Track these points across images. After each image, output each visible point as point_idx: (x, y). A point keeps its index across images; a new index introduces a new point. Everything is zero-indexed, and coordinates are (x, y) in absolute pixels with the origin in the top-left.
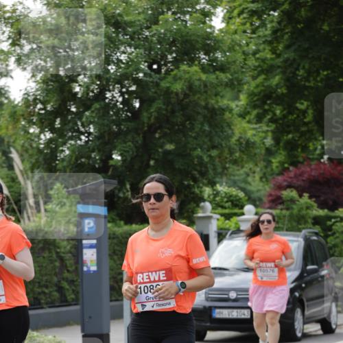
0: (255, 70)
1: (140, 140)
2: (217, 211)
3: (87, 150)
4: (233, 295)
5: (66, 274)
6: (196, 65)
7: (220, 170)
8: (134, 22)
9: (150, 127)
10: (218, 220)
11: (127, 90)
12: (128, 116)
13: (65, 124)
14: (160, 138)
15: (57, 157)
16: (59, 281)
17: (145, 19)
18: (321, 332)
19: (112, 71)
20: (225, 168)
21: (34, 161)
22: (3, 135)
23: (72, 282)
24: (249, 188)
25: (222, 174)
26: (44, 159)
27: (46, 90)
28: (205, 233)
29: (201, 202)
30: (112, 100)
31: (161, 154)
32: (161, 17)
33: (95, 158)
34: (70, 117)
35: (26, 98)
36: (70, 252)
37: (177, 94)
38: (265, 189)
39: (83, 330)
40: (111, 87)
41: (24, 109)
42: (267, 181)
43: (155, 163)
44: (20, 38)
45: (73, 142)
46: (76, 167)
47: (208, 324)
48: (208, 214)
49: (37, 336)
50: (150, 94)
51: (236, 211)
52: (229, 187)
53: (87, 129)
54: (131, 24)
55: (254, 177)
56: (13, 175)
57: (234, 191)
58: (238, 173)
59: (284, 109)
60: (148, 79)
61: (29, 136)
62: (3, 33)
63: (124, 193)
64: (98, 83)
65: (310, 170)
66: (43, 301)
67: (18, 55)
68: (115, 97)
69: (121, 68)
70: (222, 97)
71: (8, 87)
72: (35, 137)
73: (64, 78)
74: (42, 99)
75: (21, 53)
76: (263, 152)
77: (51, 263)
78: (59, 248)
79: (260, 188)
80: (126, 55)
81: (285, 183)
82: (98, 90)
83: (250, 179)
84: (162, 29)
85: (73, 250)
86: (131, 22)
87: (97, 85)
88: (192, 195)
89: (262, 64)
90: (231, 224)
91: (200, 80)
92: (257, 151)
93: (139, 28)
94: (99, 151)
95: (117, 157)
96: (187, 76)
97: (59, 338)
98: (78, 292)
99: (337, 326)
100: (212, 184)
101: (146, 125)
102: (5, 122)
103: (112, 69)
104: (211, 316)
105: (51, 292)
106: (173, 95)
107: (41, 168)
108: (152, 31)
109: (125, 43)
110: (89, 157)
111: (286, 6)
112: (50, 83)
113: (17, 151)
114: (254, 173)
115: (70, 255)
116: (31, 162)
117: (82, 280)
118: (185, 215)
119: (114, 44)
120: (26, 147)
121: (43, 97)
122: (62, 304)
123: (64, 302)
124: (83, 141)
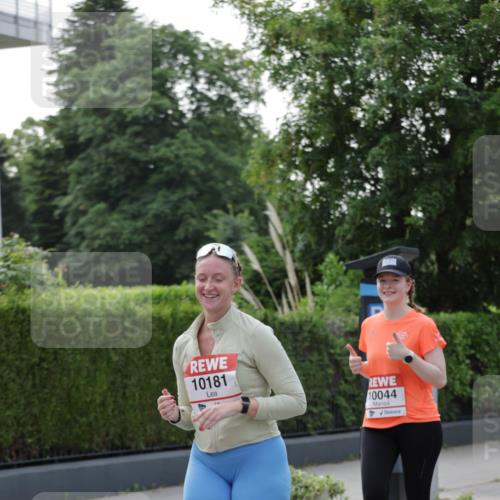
1: (451, 187)
5: (344, 386)
8: (444, 15)
11: (433, 114)
12: (434, 153)
13: (343, 167)
15: (329, 214)
16: (333, 397)
17: (459, 10)
19: (411, 88)
21: (296, 221)
22: (252, 184)
23: (351, 398)
26: (312, 219)
27: (315, 118)
30: (410, 130)
32: (482, 7)
33: (384, 215)
34: (348, 157)
35: (285, 131)
40: (409, 112)
41: (282, 146)
43: (472, 222)
44: (277, 43)
45: (353, 194)
46: (357, 229)
49: (303, 476)
50: (467, 120)
53: (374, 173)
54: (438, 18)
56: (268, 243)
60: (463, 98)
61: (289, 185)
62: (253, 37)
63: (427, 267)
64: (391, 105)
66: (309, 426)
67: (274, 68)
68: (414, 126)
69: (423, 82)
71: (259, 116)
72: (298, 186)
73: (340, 100)
74: (308, 130)
75: (279, 65)
77: (322, 370)
78: (333, 347)
80: (431, 64)
82: (390, 116)
84: (484, 24)
86: (439, 15)
87: (388, 108)
93: (450, 23)
94: (392, 204)
95: (417, 213)
97: (334, 479)
102: (256, 165)
103: (411, 84)
105: (321, 412)
107: (307, 229)
108: (470, 28)
109: (430, 46)
110: (378, 216)
112: (320, 107)
113: (274, 206)
116: (292, 223)
119: (413, 48)
120: (285, 202)
121: (310, 128)
122: (338, 429)
123: (340, 426)
124: (368, 191)
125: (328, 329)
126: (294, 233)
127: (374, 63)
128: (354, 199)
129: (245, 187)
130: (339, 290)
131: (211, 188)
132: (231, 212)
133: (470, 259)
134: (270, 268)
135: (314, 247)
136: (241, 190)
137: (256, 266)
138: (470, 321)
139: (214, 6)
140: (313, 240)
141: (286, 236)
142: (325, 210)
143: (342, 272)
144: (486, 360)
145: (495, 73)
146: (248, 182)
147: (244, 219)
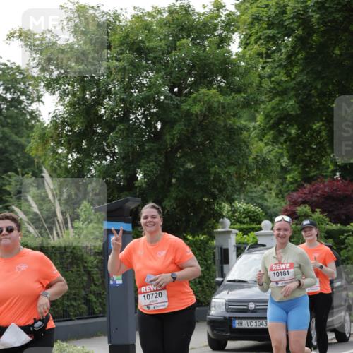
0: (270, 92)
1: (162, 158)
2: (235, 226)
3: (113, 169)
4: (252, 306)
5: (93, 288)
6: (214, 88)
7: (238, 187)
8: (156, 48)
9: (172, 147)
10: (237, 234)
11: (150, 112)
12: (151, 136)
13: (92, 145)
14: (180, 157)
15: (84, 175)
16: (87, 295)
17: (166, 45)
18: (335, 341)
19: (135, 94)
20: (243, 186)
22: (33, 156)
23: (98, 295)
24: (266, 204)
25: (240, 191)
27: (73, 113)
28: (225, 247)
29: (220, 218)
30: (135, 122)
31: (182, 173)
32: (178, 43)
33: (120, 176)
34: (95, 138)
35: (54, 121)
36: (97, 267)
37: (196, 116)
38: (281, 205)
39: (110, 341)
41: (53, 131)
42: (283, 197)
43: (176, 181)
45: (99, 162)
47: (228, 334)
48: (228, 229)
49: (67, 346)
50: (172, 115)
51: (254, 226)
52: (247, 203)
53: (112, 149)
54: (153, 50)
55: (271, 193)
57: (252, 207)
58: (255, 189)
59: (299, 129)
60: (169, 102)
61: (57, 157)
64: (122, 105)
65: (323, 187)
66: (71, 314)
67: (47, 80)
68: (139, 119)
69: (143, 91)
70: (239, 118)
72: (63, 157)
73: (90, 101)
74: (69, 121)
75: (50, 78)
76: (279, 169)
77: (80, 277)
78: (86, 262)
79: (276, 204)
80: (148, 79)
81: (300, 199)
82: (123, 112)
83: (266, 195)
85: (99, 265)
86: (153, 48)
87: (121, 107)
88: (212, 212)
89: (277, 86)
90: (249, 238)
91: (218, 102)
92: (273, 169)
93: (161, 53)
94: (124, 170)
95: (140, 176)
96: (206, 99)
97: (87, 349)
98: (105, 305)
99: (350, 334)
100: (231, 201)
102: (35, 143)
103: (135, 92)
104: (231, 326)
105: (79, 305)
108: (173, 56)
109: (147, 68)
110: (114, 177)
111: (300, 32)
112: (77, 106)
113: (47, 170)
114: (271, 189)
115: (97, 269)
117: (108, 293)
118: (206, 230)
119: (136, 69)
120: (55, 167)
121: (70, 119)
123: (91, 314)
124: (108, 161)
125: (83, 251)
127: (112, 78)
128: (99, 165)
129: (29, 158)
131: (7, 158)
132: (20, 173)
133: (175, 205)
136: (27, 160)
139: (7, 39)
145: (190, 85)
146: (30, 154)
147: (28, 178)
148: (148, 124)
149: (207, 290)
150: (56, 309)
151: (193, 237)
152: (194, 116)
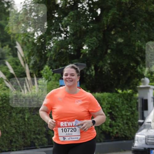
1: (101, 35)
2: (153, 84)
3: (66, 43)
9: (108, 27)
12: (93, 20)
13: (51, 26)
14: (114, 34)
15: (45, 48)
21: (30, 51)
22: (10, 33)
26: (37, 50)
28: (145, 98)
29: (142, 78)
30: (82, 9)
31: (115, 45)
33: (71, 48)
34: (54, 21)
37: (126, 4)
43: (111, 51)
45: (56, 38)
46: (58, 54)
48: (147, 85)
53: (66, 29)
56: (17, 61)
63: (90, 72)
66: (36, 144)
68: (84, 7)
72: (31, 35)
82: (73, 2)
88: (136, 73)
94: (74, 43)
101: (105, 25)
106: (124, 5)
107: (35, 55)
110: (67, 49)
113: (20, 44)
116: (28, 52)
118: (131, 86)
120: (25, 42)
122: (50, 146)
123: (50, 144)
124: (63, 37)
126: (29, 56)
128: (56, 40)
130: (50, 83)
133: (109, 69)
134: (18, 72)
135: (38, 62)
136: (5, 36)
137: (12, 71)
138: (109, 97)
140: (38, 59)
141: (25, 57)
142: (43, 45)
143: (51, 74)
144: (116, 114)
146: (8, 32)
147: (6, 49)
148: (91, 10)
149: (132, 129)
150: (26, 141)
151: (122, 91)
152: (124, 4)
